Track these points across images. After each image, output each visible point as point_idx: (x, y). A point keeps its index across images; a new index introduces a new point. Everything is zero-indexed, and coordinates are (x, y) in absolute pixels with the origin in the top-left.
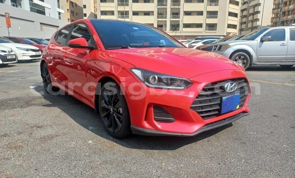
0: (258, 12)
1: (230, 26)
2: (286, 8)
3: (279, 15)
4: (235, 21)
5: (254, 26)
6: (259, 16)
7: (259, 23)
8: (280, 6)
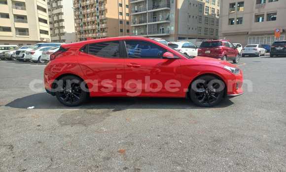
0: (62, 20)
1: (42, 32)
2: (85, 19)
3: (80, 25)
4: (46, 27)
5: (61, 32)
6: (64, 24)
7: (65, 30)
8: (80, 17)
